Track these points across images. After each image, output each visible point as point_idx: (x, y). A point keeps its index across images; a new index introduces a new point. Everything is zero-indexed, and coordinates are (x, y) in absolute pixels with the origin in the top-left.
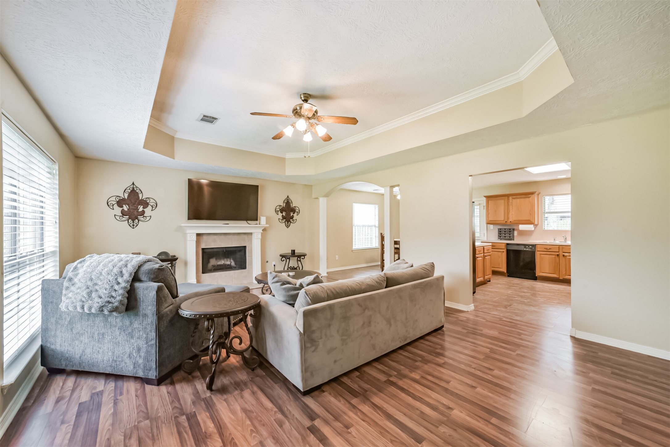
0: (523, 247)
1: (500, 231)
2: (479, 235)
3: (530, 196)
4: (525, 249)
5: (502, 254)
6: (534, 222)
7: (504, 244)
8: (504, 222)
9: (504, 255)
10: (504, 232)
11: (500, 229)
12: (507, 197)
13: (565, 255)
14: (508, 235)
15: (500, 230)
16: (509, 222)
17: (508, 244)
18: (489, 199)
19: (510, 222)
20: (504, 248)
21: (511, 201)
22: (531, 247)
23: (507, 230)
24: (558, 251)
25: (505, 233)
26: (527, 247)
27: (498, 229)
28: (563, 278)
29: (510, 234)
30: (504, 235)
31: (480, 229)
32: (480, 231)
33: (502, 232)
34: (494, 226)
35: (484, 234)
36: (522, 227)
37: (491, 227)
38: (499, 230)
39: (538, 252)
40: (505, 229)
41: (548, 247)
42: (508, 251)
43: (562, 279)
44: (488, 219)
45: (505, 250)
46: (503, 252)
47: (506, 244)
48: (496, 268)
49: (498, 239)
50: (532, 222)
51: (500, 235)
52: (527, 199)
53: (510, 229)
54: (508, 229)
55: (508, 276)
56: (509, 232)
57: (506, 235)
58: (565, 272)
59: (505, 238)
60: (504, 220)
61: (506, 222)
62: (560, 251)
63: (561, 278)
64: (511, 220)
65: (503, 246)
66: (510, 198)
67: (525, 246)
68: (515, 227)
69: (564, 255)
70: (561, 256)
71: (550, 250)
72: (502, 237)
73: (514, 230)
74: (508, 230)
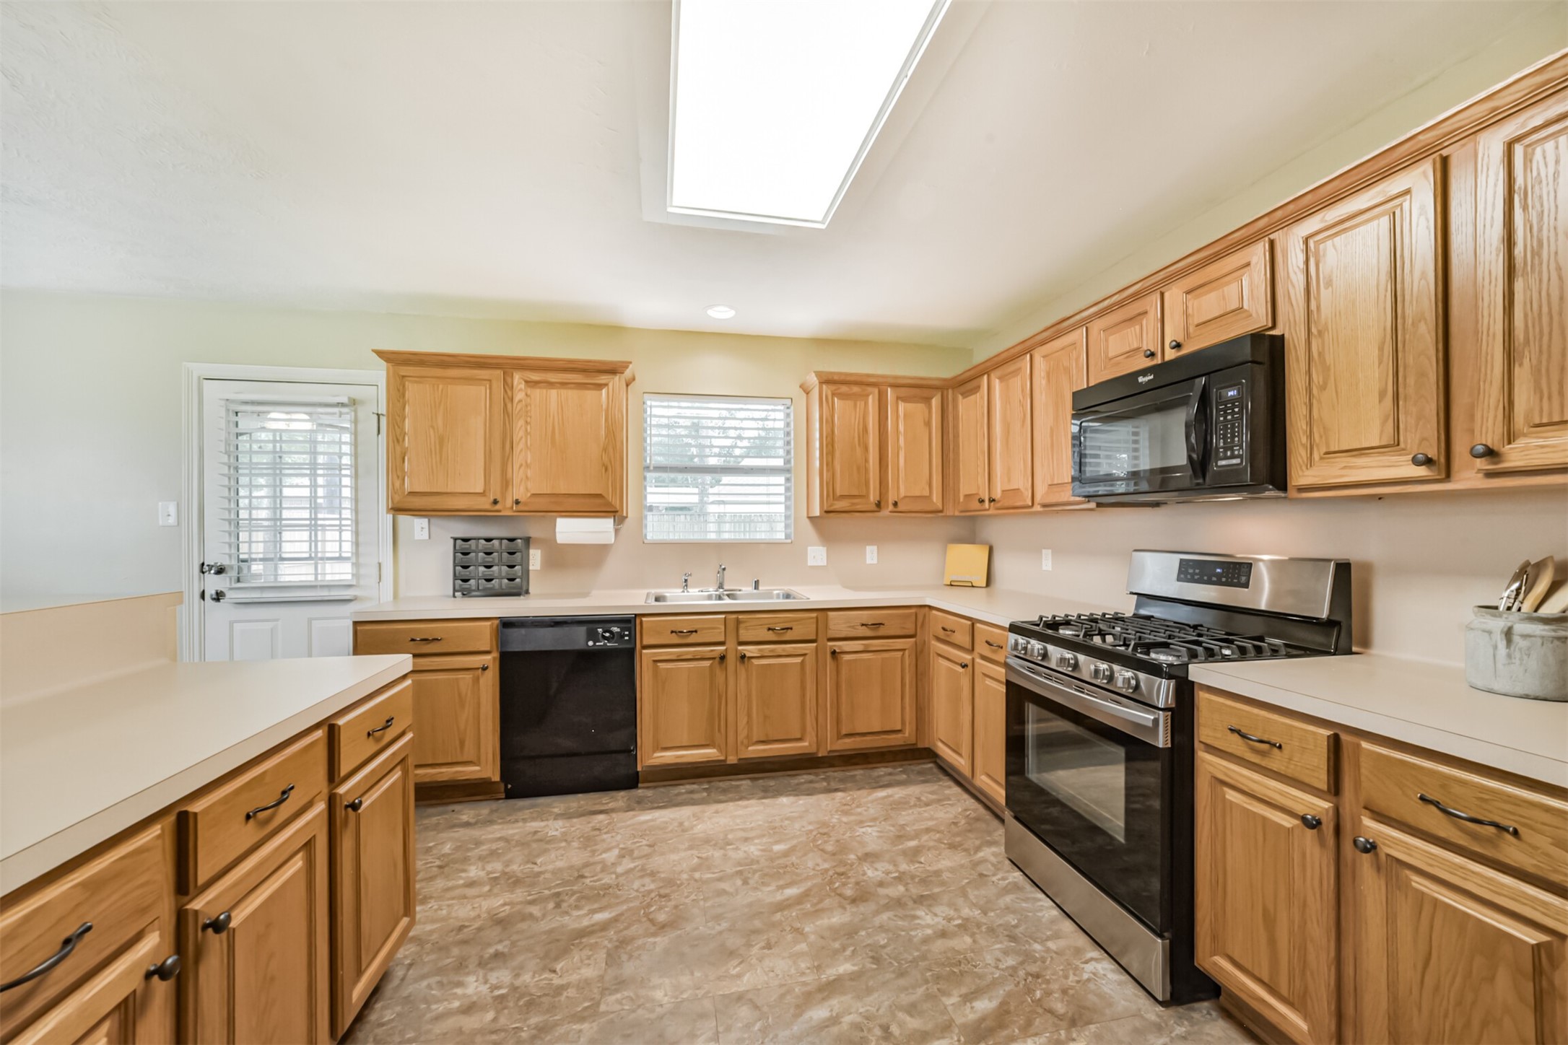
0: (582, 630)
1: (463, 549)
2: (349, 577)
3: (603, 379)
4: (591, 643)
5: (476, 680)
6: (618, 508)
7: (488, 623)
8: (485, 503)
9: (489, 685)
10: (481, 554)
11: (466, 540)
12: (499, 373)
13: (748, 654)
14: (505, 568)
15: (466, 545)
16: (509, 502)
17: (507, 624)
18: (405, 370)
19: (517, 502)
20: (488, 648)
21: (519, 396)
22: (616, 629)
23: (496, 542)
24: (722, 639)
25: (489, 559)
26: (600, 630)
27: (455, 539)
28: (740, 759)
29: (512, 567)
30: (482, 569)
31: (357, 544)
32: (357, 553)
33: (473, 555)
34: (433, 520)
35: (380, 564)
36: (570, 530)
37: (418, 527)
38: (459, 542)
39: (644, 651)
40: (488, 540)
41: (684, 623)
42: (507, 660)
43: (735, 762)
44: (397, 484)
45: (491, 660)
46: (484, 669)
47: (497, 622)
48: (444, 770)
49: (455, 591)
50: (609, 504)
51: (465, 573)
52: (590, 395)
53: (511, 540)
54: (502, 539)
55: (510, 795)
56: (505, 555)
57: (495, 568)
58: (745, 732)
59: (489, 585)
60: (483, 494)
61: (495, 502)
62: (727, 642)
63: (732, 760)
64: (519, 491)
65: (485, 637)
66: (517, 378)
67: (591, 626)
68: (534, 531)
69: (743, 657)
70: (731, 659)
71: (693, 638)
72: (472, 582)
73: (527, 541)
74: (505, 542)
